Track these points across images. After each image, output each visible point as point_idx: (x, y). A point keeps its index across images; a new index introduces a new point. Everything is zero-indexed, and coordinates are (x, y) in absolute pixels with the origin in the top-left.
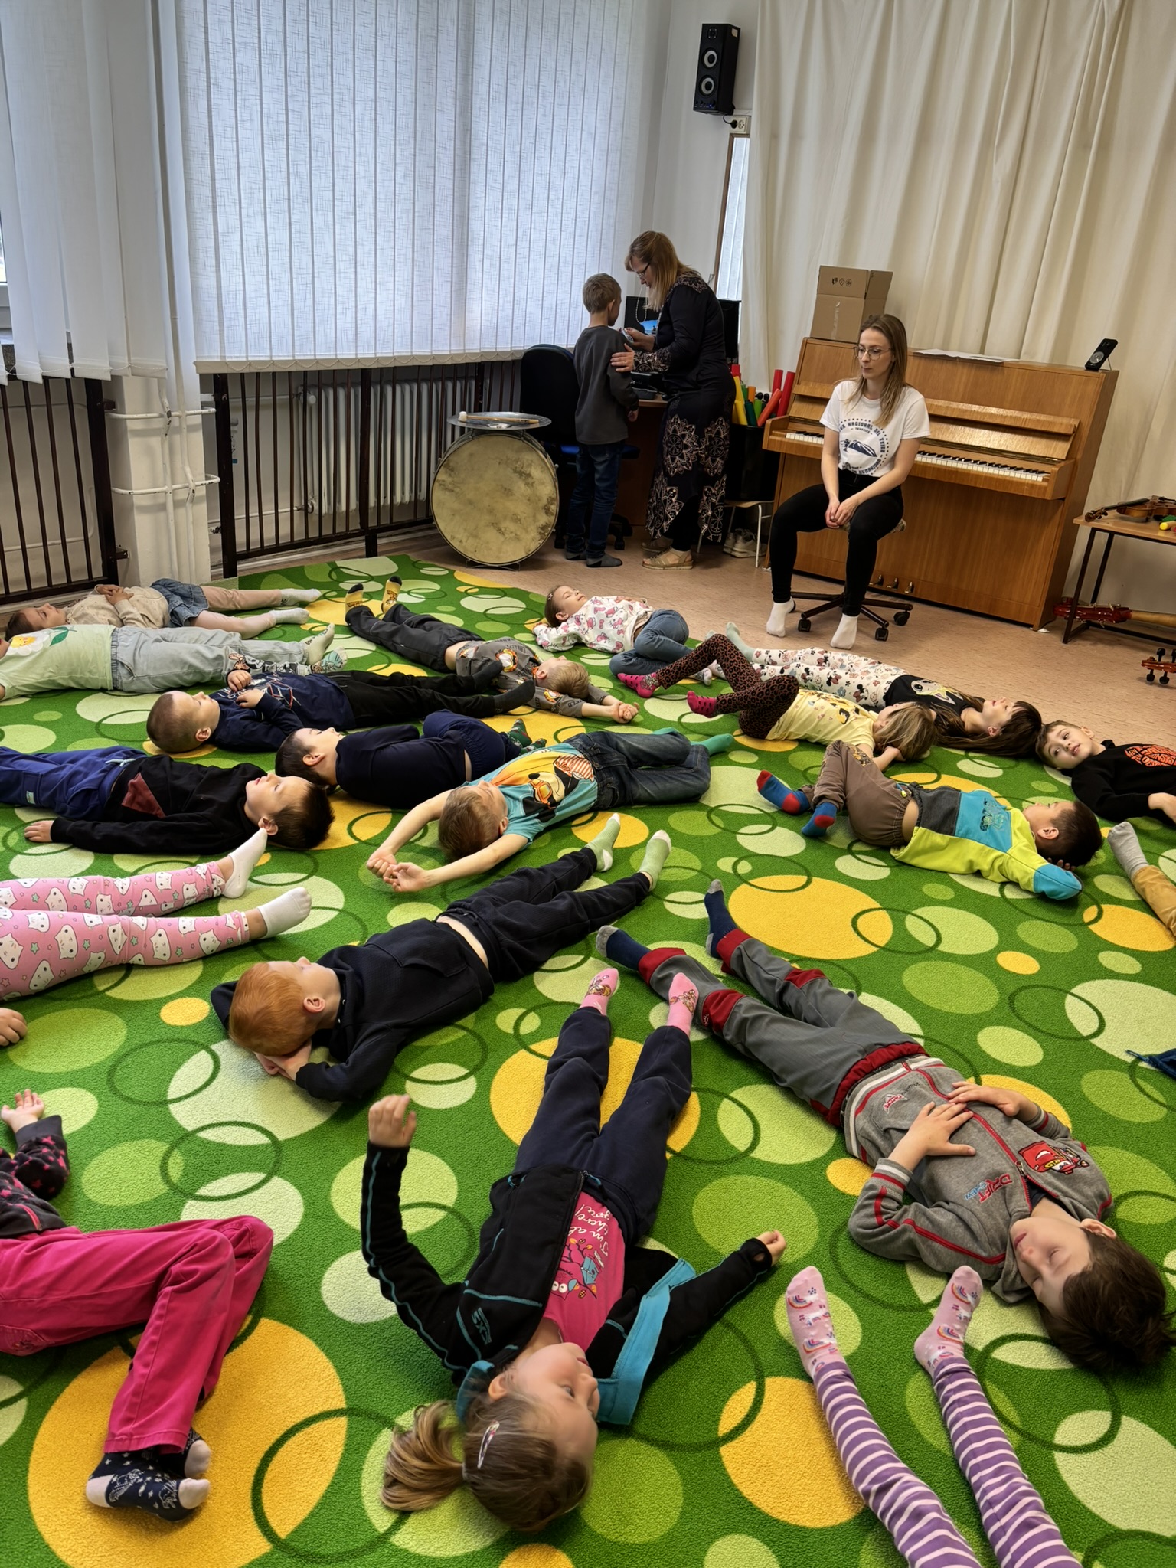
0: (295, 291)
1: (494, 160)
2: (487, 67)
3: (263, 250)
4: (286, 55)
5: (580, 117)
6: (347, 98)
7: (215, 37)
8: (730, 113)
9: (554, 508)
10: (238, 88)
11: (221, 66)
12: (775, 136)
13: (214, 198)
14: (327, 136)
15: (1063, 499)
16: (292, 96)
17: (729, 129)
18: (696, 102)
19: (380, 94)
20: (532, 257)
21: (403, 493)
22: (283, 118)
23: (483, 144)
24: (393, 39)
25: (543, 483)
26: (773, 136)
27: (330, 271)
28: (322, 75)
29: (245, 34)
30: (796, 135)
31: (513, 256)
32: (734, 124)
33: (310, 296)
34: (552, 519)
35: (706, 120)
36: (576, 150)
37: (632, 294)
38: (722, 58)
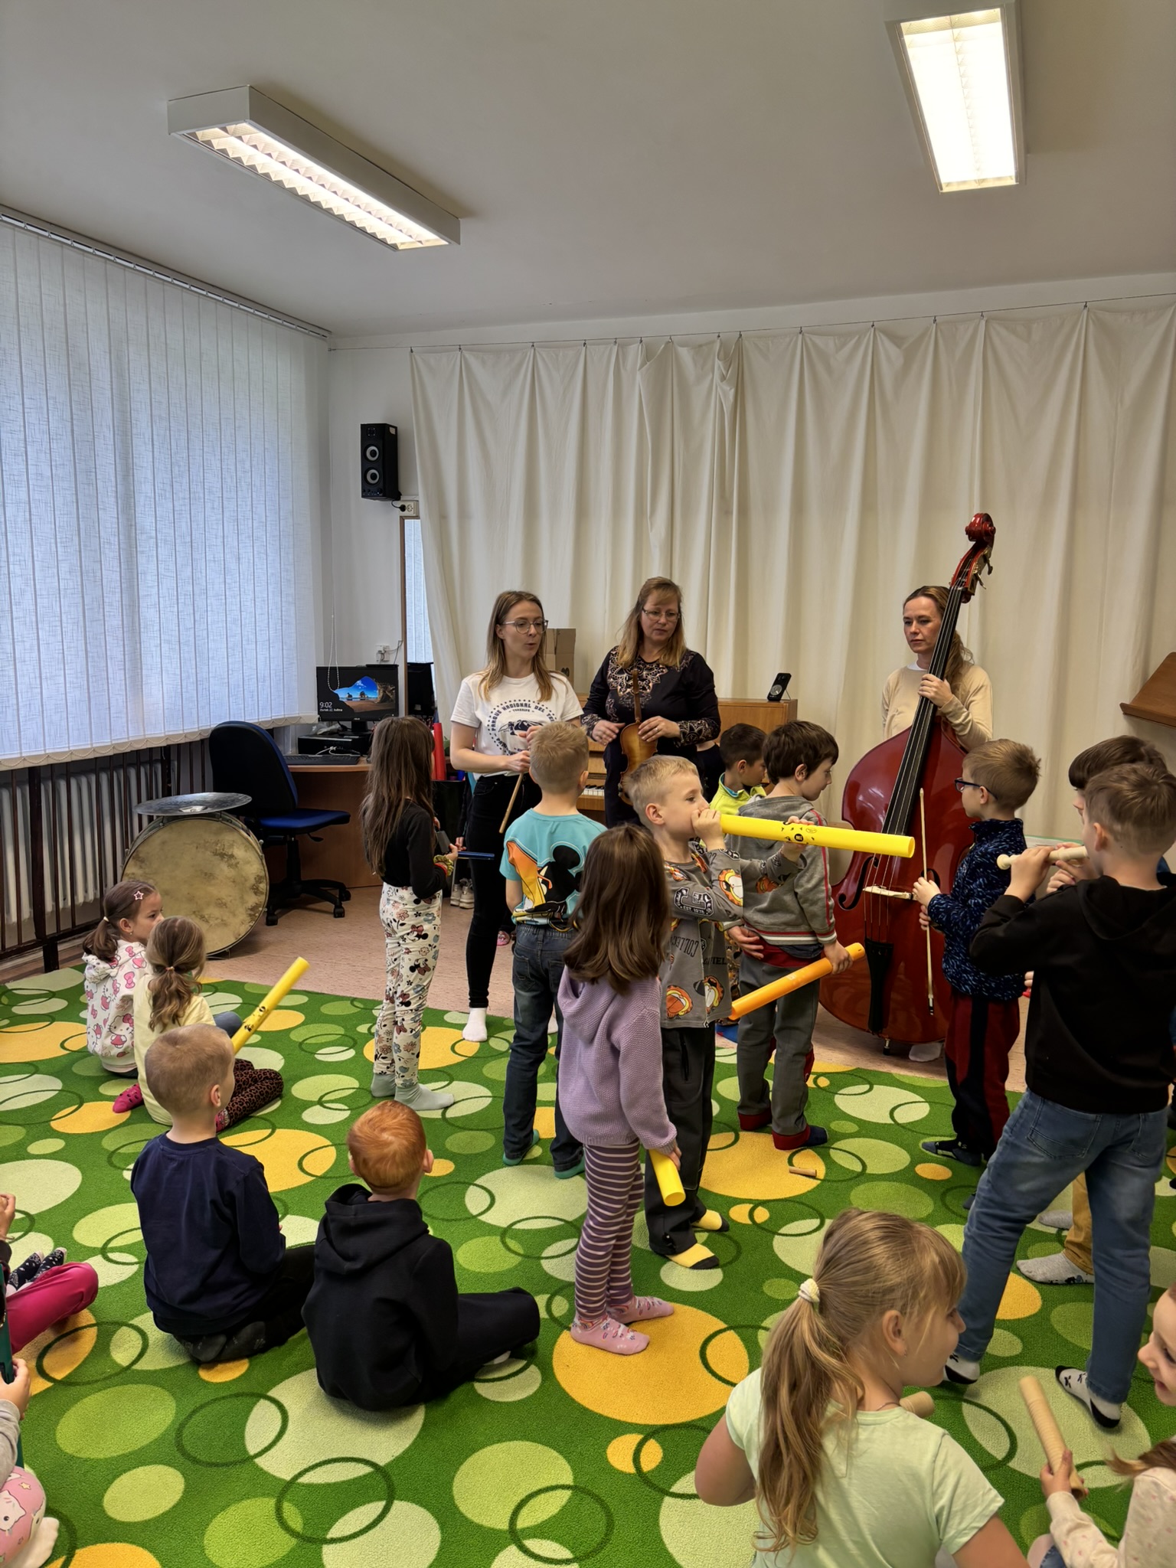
1: (163, 552)
2: (150, 467)
5: (249, 508)
8: (398, 498)
9: (264, 886)
12: (443, 517)
17: (398, 512)
18: (363, 491)
20: (211, 637)
21: (86, 891)
23: (151, 538)
25: (249, 862)
30: (464, 515)
31: (192, 639)
32: (403, 508)
34: (263, 899)
35: (375, 505)
36: (249, 537)
37: (322, 665)
38: (383, 453)
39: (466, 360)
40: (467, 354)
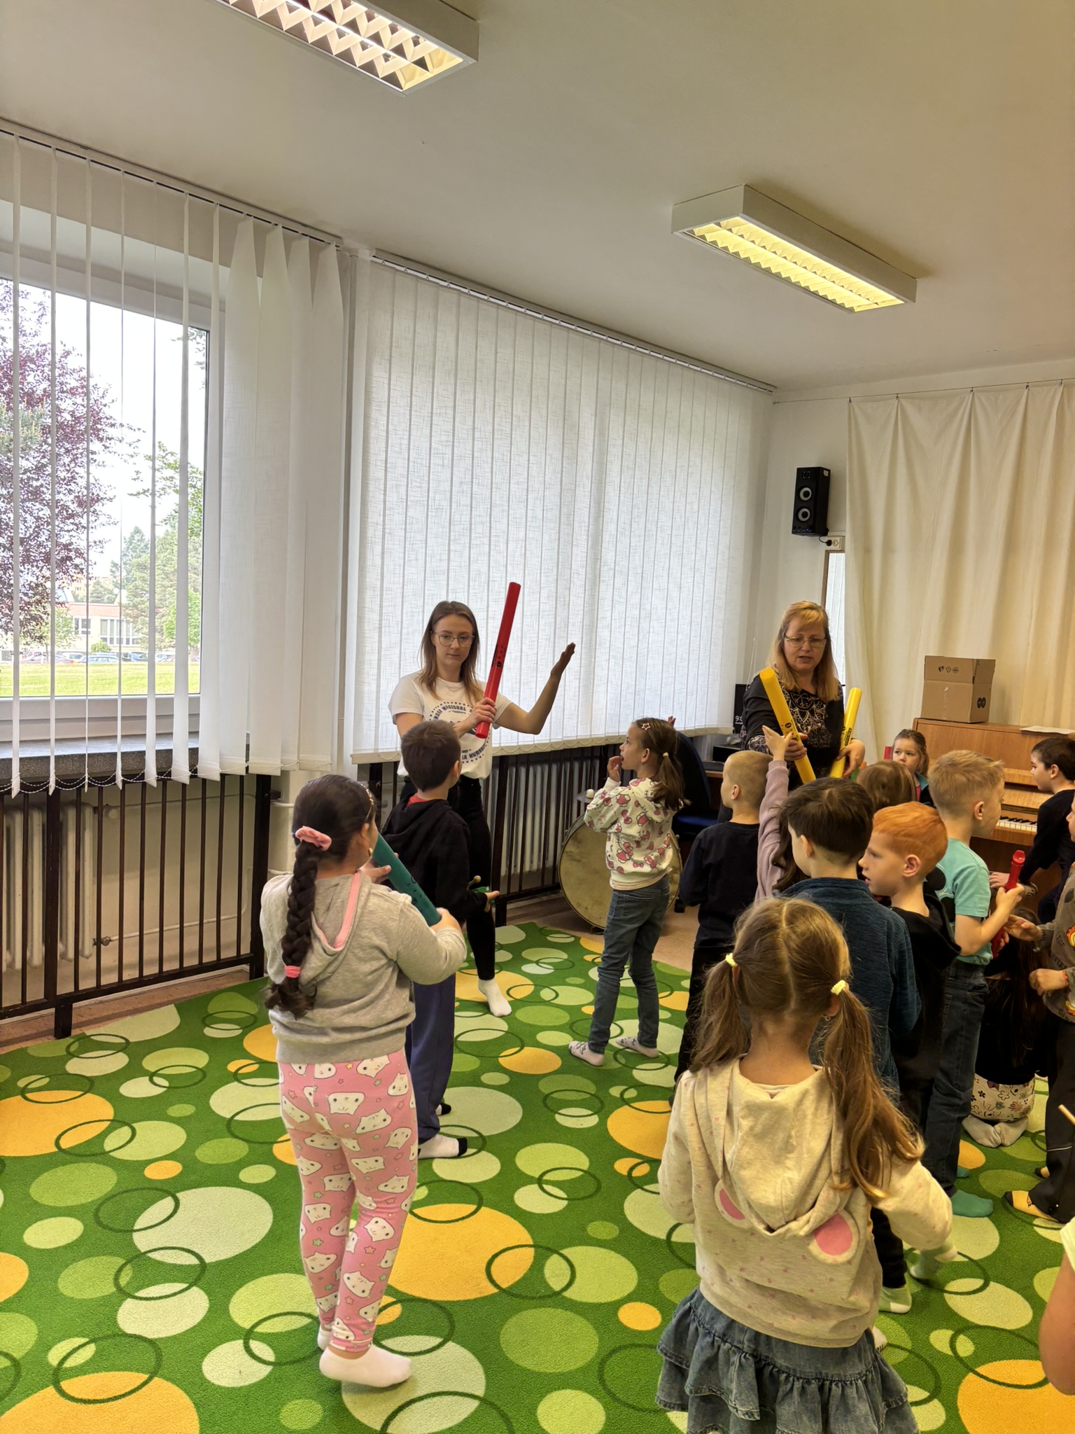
1: (619, 581)
2: (616, 510)
4: (451, 509)
5: (693, 543)
6: (501, 540)
7: (392, 497)
8: (825, 534)
10: (408, 535)
11: (396, 518)
12: (867, 550)
13: (380, 620)
16: (455, 540)
17: (824, 547)
18: (794, 528)
19: (530, 535)
20: (650, 655)
21: (532, 862)
22: (445, 557)
23: (610, 569)
24: (541, 493)
26: (866, 551)
28: (482, 523)
29: (417, 495)
30: (888, 548)
31: (635, 656)
32: (829, 543)
35: (804, 541)
36: (691, 569)
37: (741, 682)
38: (815, 491)
39: (902, 406)
40: (903, 402)
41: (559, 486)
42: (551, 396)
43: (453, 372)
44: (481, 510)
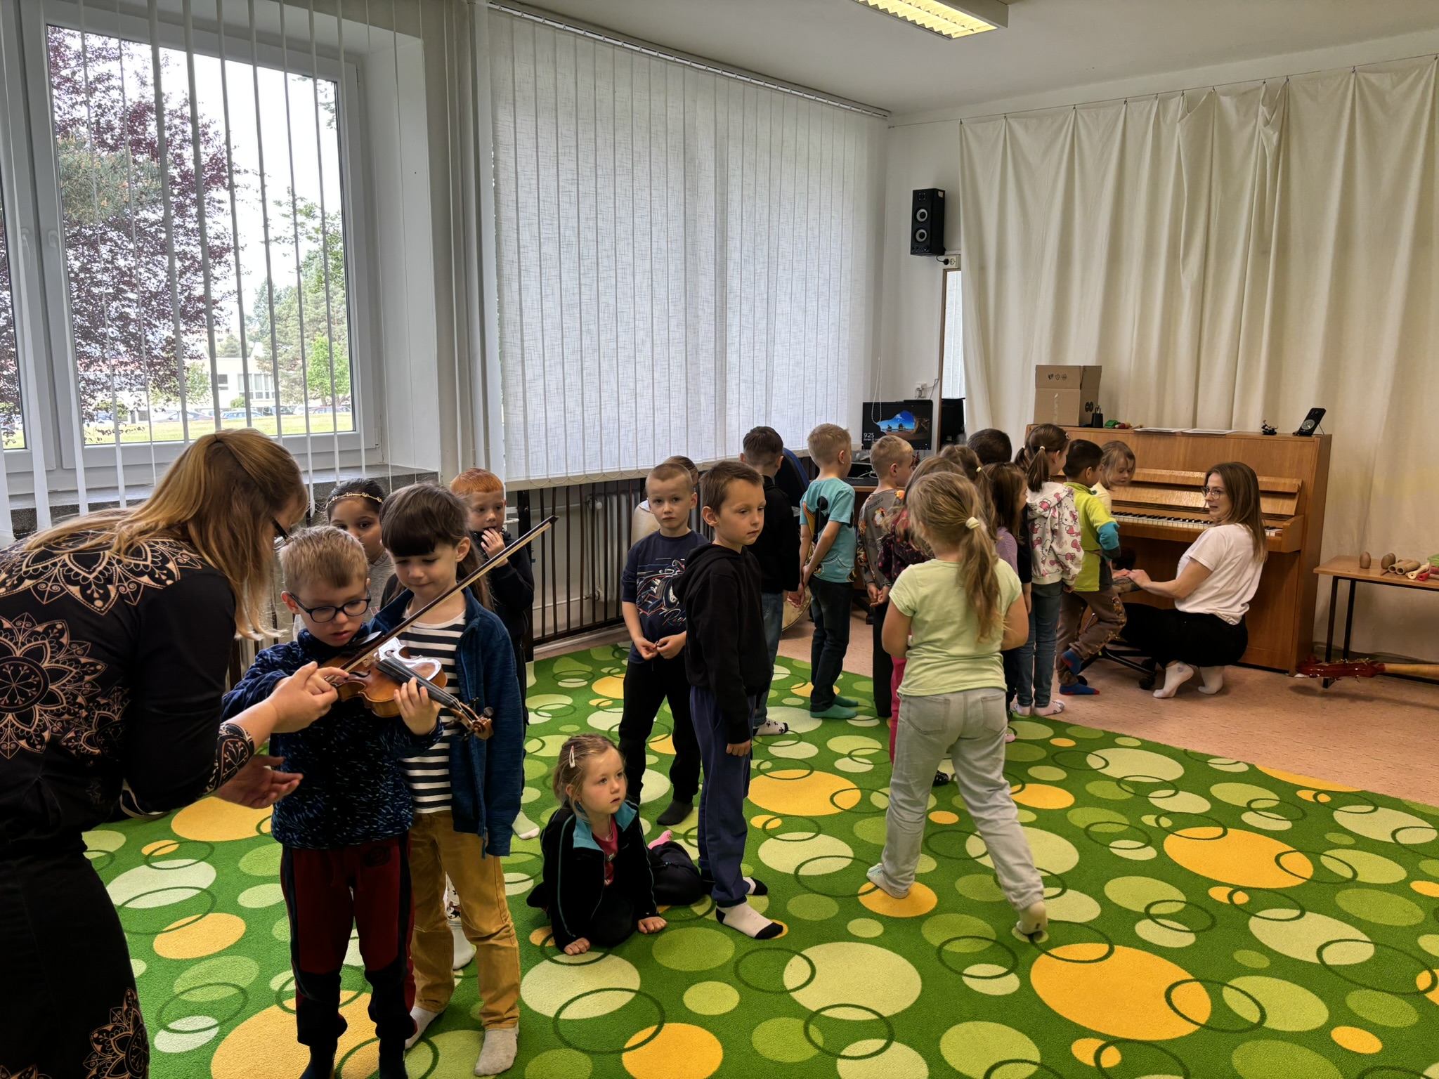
0: (586, 420)
1: (746, 307)
2: (739, 238)
3: (561, 391)
4: (579, 244)
5: (816, 268)
6: (628, 272)
7: (525, 236)
8: (942, 253)
10: (543, 271)
11: (530, 256)
12: (982, 268)
13: (523, 354)
14: (612, 301)
15: (1299, 551)
16: (584, 274)
17: (942, 266)
18: (912, 248)
19: (656, 266)
22: (577, 291)
23: (737, 296)
24: (665, 225)
27: (614, 403)
28: (608, 257)
29: (549, 232)
30: (1001, 266)
31: (764, 379)
32: (946, 262)
33: (597, 423)
35: (922, 261)
36: (816, 293)
37: (868, 401)
38: (931, 214)
39: (1010, 128)
40: (1011, 121)
41: (682, 217)
42: (669, 131)
43: (574, 113)
44: (606, 244)
